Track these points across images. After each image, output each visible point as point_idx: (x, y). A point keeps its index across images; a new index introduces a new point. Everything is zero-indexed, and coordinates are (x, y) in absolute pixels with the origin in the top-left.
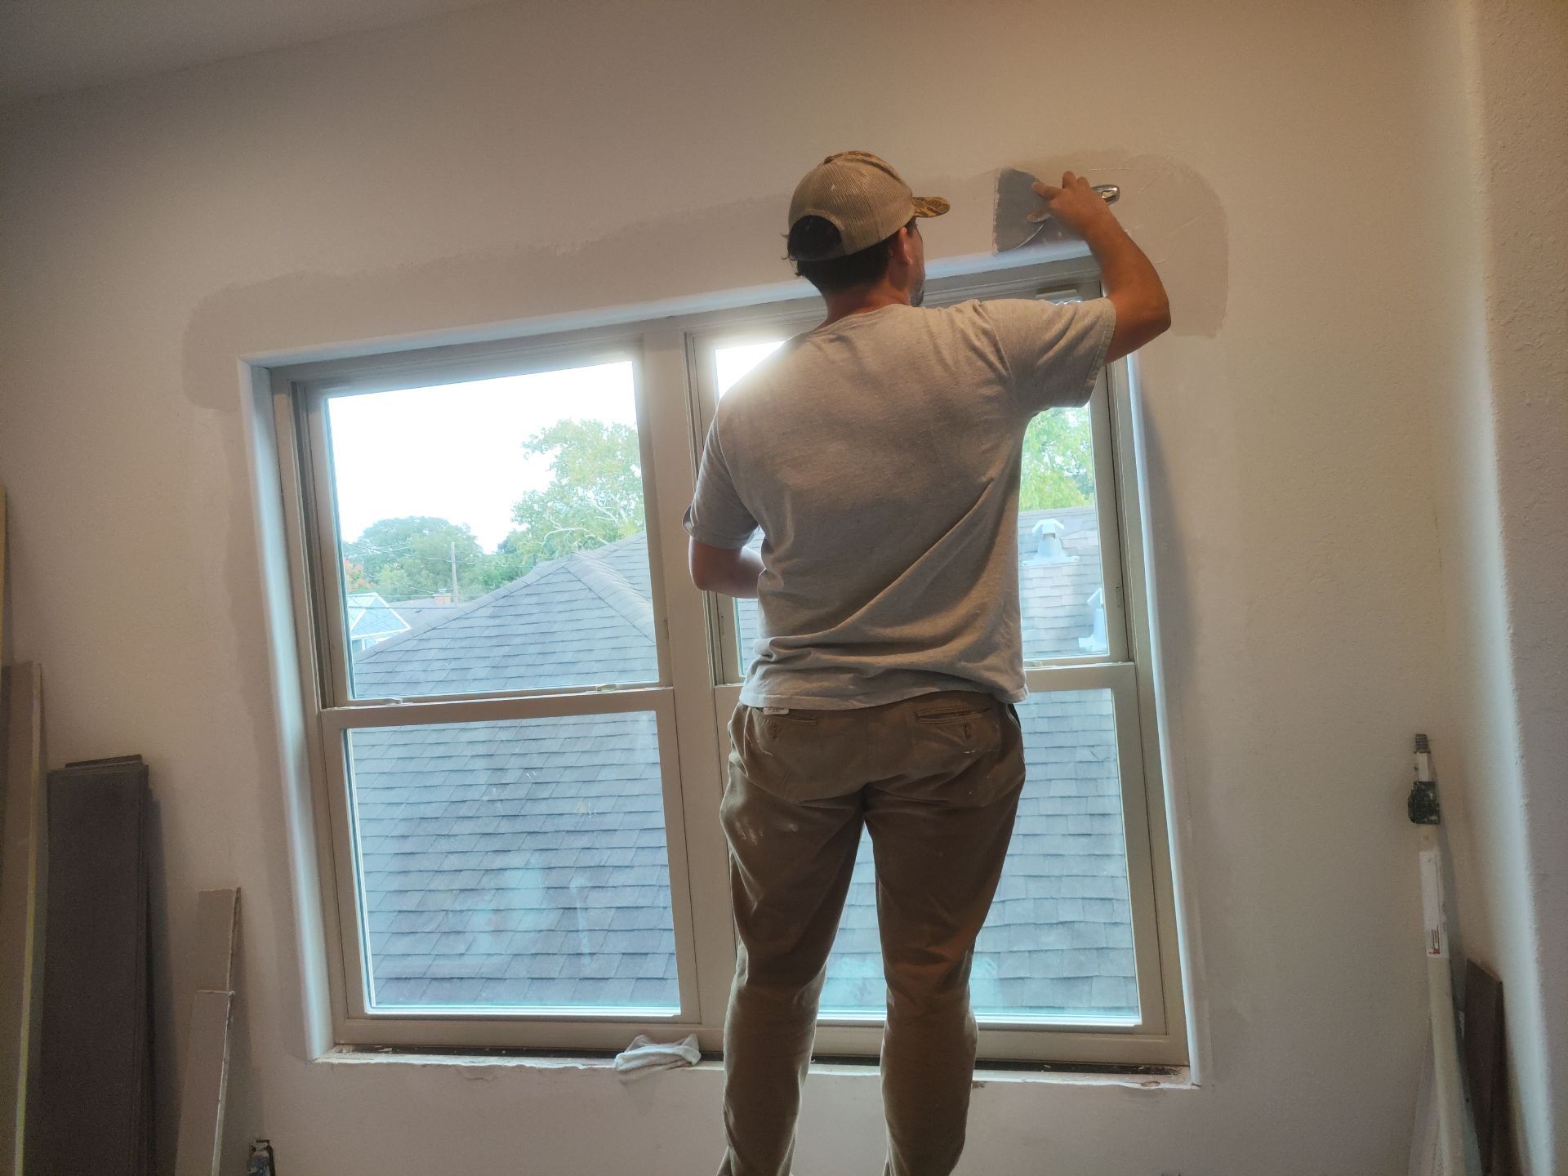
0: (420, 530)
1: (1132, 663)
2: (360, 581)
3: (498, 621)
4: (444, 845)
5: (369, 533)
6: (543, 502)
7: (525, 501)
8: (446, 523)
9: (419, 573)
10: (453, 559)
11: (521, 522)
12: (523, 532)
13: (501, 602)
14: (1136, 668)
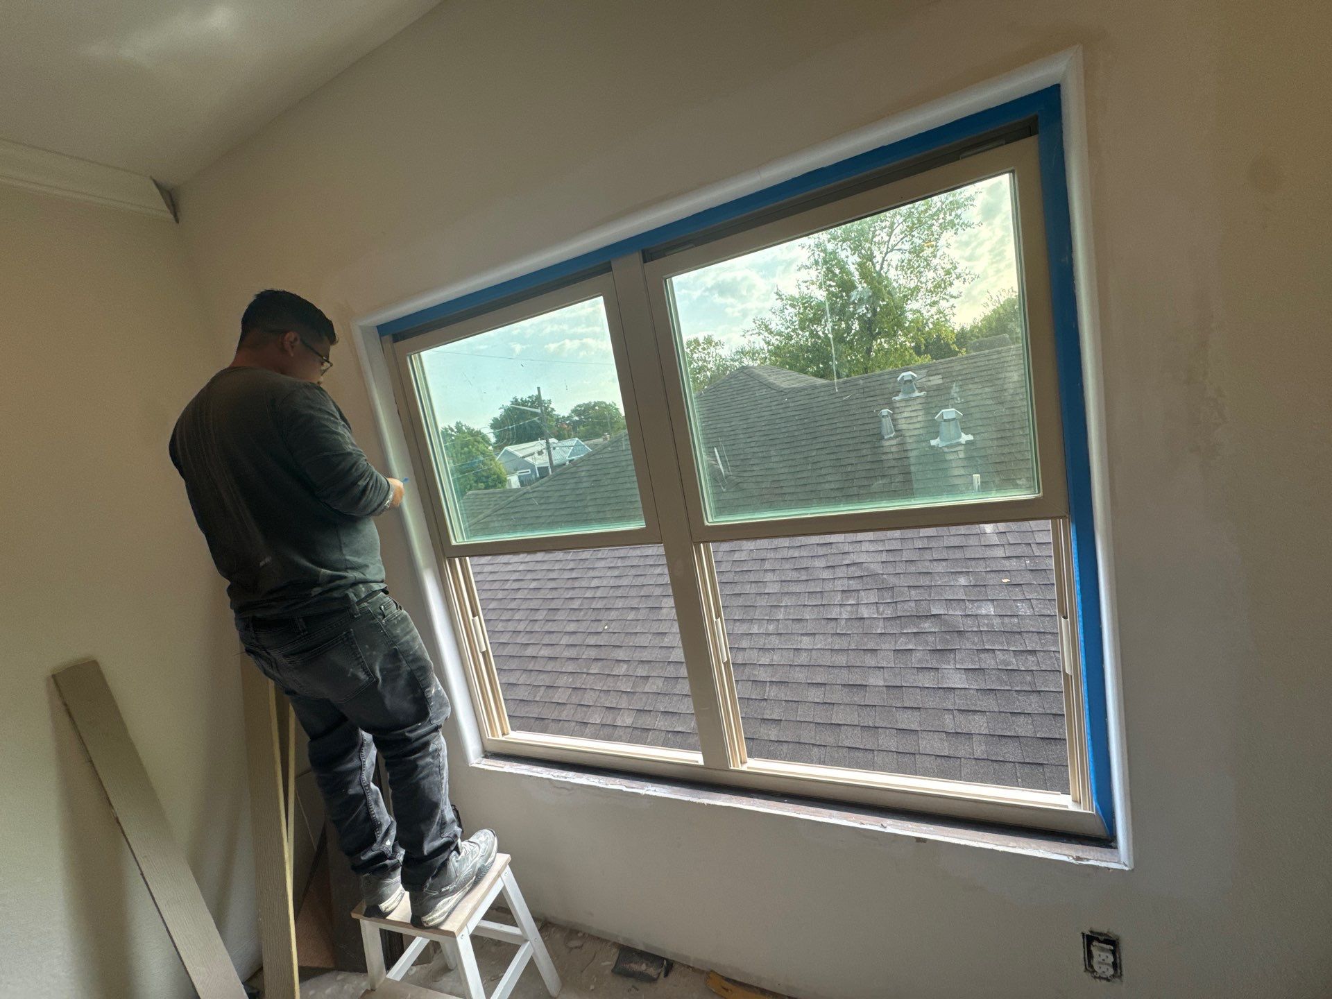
9: (596, 428)
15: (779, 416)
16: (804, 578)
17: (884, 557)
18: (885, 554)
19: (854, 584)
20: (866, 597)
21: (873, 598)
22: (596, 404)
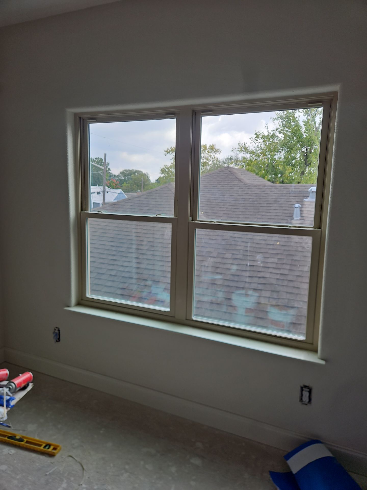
0: (134, 173)
1: (320, 230)
2: (118, 186)
3: (147, 200)
4: (124, 259)
5: (122, 173)
6: (168, 169)
7: (164, 168)
8: (142, 172)
9: (133, 185)
10: (142, 182)
11: (162, 174)
12: (162, 177)
13: (149, 194)
14: (321, 231)
15: (241, 197)
16: (236, 280)
17: (278, 277)
18: (279, 275)
19: (260, 287)
20: (265, 294)
21: (268, 294)
22: (136, 171)
